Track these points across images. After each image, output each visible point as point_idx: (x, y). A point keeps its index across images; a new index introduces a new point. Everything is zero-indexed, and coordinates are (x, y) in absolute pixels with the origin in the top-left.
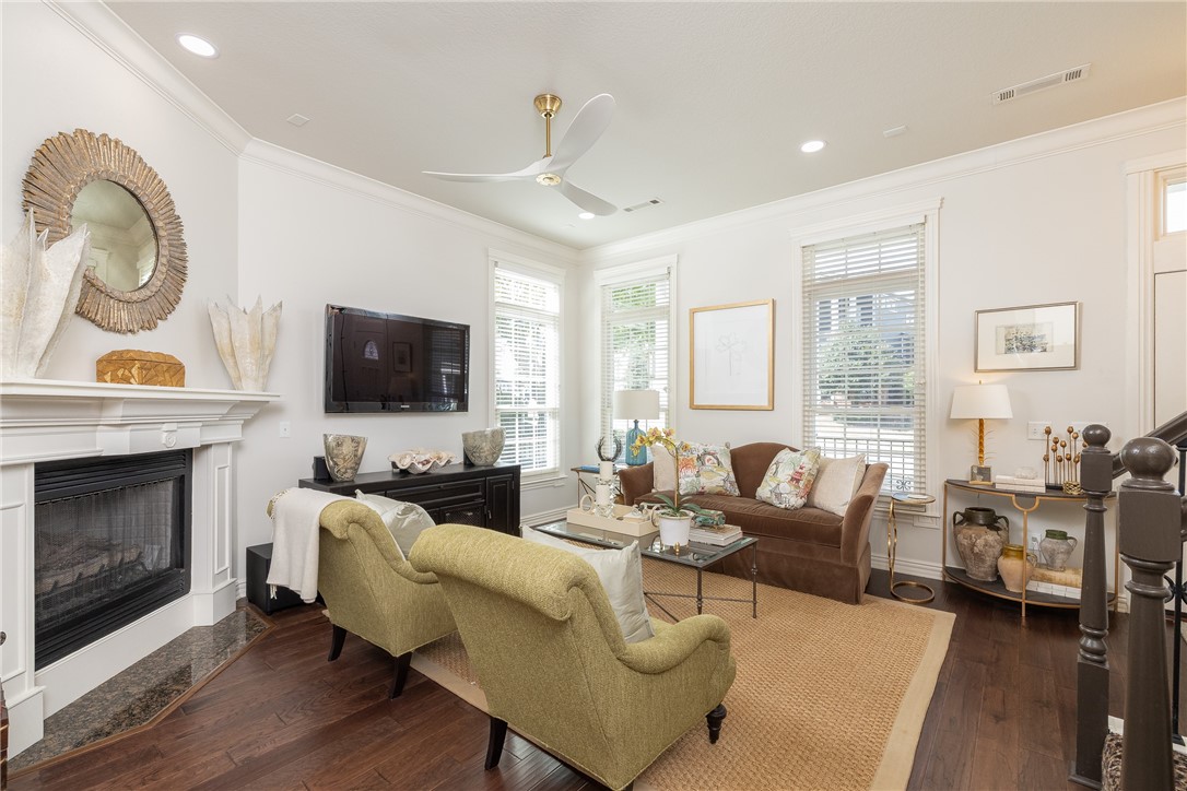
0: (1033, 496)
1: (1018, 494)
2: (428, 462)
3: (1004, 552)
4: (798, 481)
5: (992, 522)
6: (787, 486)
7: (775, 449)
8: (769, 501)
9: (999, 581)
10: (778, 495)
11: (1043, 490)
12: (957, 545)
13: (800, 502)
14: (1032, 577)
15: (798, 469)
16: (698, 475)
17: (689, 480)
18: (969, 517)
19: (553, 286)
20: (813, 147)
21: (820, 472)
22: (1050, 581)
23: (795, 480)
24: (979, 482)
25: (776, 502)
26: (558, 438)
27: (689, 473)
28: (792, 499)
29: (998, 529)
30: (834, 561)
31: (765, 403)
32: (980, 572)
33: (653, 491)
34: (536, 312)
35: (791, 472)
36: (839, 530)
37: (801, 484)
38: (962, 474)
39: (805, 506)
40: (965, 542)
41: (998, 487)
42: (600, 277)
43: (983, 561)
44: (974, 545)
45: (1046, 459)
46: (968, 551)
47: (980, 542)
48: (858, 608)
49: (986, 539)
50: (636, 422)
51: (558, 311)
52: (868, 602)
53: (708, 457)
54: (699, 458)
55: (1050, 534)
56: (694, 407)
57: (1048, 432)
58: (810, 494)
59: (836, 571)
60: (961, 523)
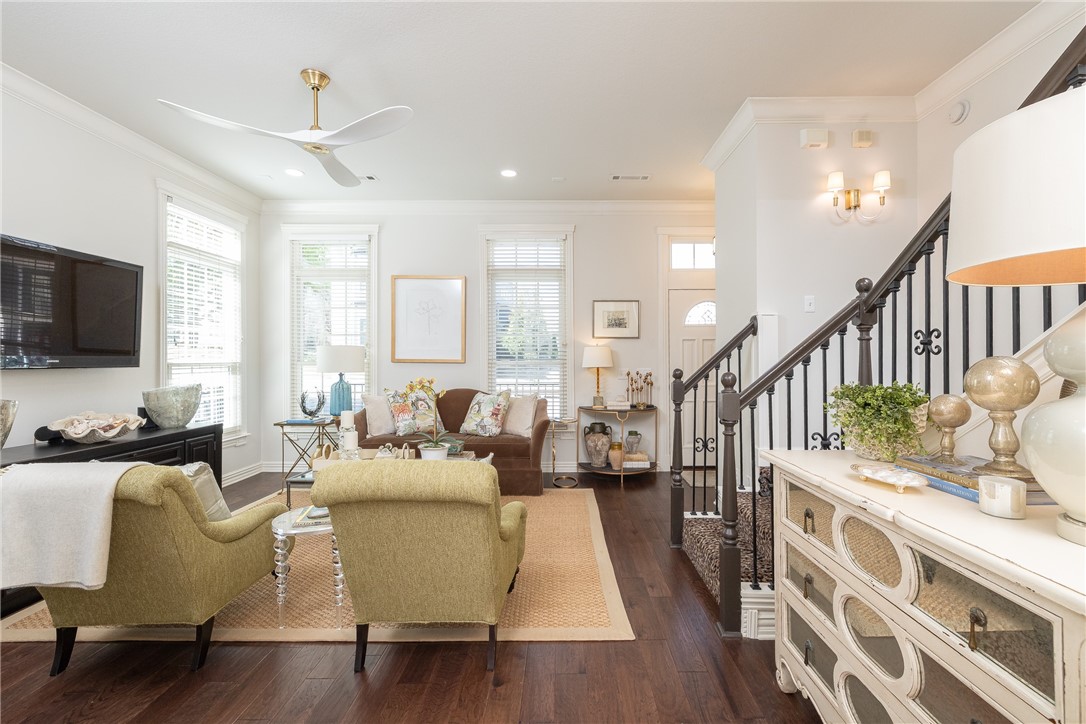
0: (626, 411)
1: (620, 411)
2: (112, 427)
3: (611, 447)
4: (497, 415)
5: (604, 430)
6: (490, 420)
7: (471, 394)
8: (475, 433)
9: (609, 465)
10: (483, 427)
11: (629, 408)
12: (587, 447)
13: (499, 430)
14: (624, 460)
15: (496, 406)
16: (414, 418)
17: (407, 422)
18: (592, 429)
19: (233, 231)
20: (509, 174)
21: (510, 407)
22: (631, 460)
23: (495, 414)
24: (598, 407)
25: (481, 433)
26: (239, 394)
27: (406, 417)
28: (493, 429)
29: (607, 434)
30: (526, 469)
31: (459, 357)
32: (599, 462)
33: (368, 437)
34: (216, 258)
35: (492, 409)
36: (528, 446)
37: (499, 417)
38: (588, 403)
39: (501, 433)
40: (592, 445)
41: (608, 408)
42: (288, 232)
43: (601, 455)
44: (597, 445)
45: (628, 391)
46: (593, 450)
47: (600, 443)
48: (542, 497)
49: (601, 441)
50: (341, 375)
51: (239, 260)
52: (548, 492)
53: (420, 402)
54: (413, 404)
55: (631, 433)
56: (394, 360)
57: (628, 374)
58: (503, 424)
59: (528, 475)
60: (589, 433)
